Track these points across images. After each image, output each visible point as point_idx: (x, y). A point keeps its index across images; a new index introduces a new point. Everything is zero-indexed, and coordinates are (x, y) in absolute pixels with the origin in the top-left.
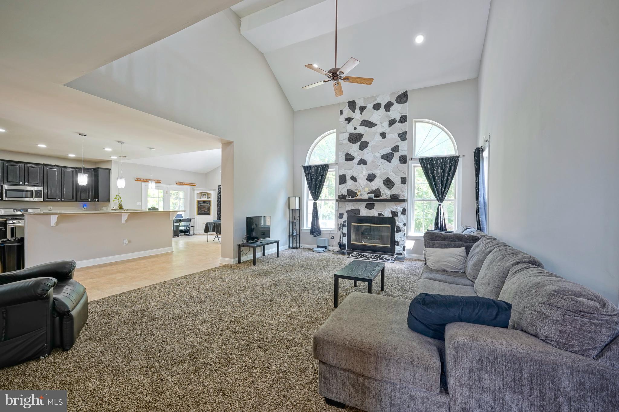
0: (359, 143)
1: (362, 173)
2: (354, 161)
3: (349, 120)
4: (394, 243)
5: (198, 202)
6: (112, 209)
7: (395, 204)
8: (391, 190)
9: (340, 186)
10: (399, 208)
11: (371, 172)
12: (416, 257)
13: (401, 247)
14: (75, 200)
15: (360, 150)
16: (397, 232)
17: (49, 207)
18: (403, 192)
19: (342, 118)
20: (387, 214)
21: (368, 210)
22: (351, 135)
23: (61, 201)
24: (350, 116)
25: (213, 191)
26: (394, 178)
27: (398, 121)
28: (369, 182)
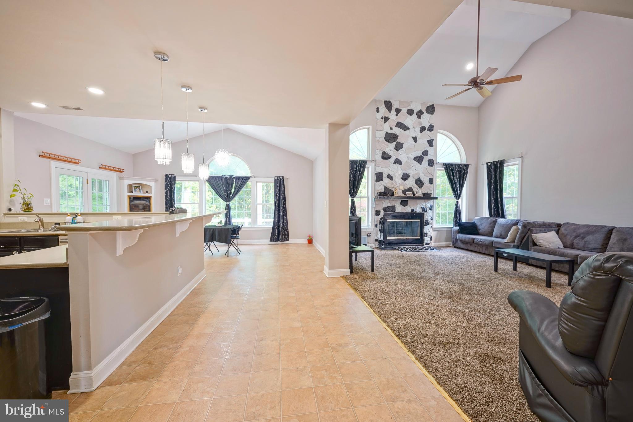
0: (395, 143)
1: (397, 172)
2: (390, 160)
3: (386, 119)
4: (422, 234)
5: (130, 197)
6: (5, 214)
7: (425, 201)
8: (422, 188)
9: (376, 183)
10: (427, 204)
11: (405, 172)
12: (439, 244)
13: (429, 238)
15: (396, 150)
16: (425, 226)
18: (431, 190)
19: (379, 116)
20: (418, 210)
21: (403, 206)
22: (387, 134)
24: (386, 116)
25: (154, 182)
26: (423, 179)
27: (427, 129)
28: (403, 181)
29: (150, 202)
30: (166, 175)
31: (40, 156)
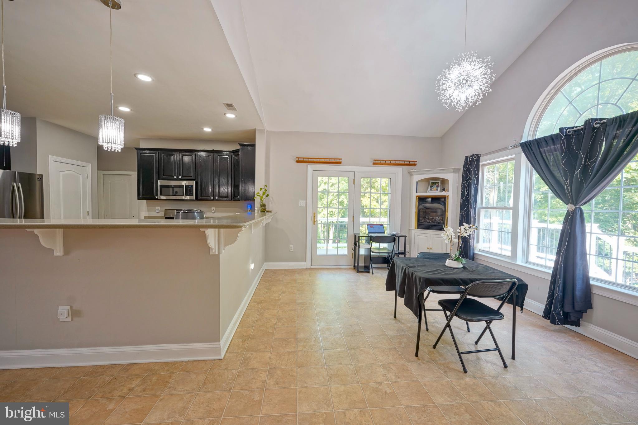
5: (421, 199)
17: (212, 208)
23: (216, 199)
29: (444, 204)
30: (467, 157)
31: (298, 162)
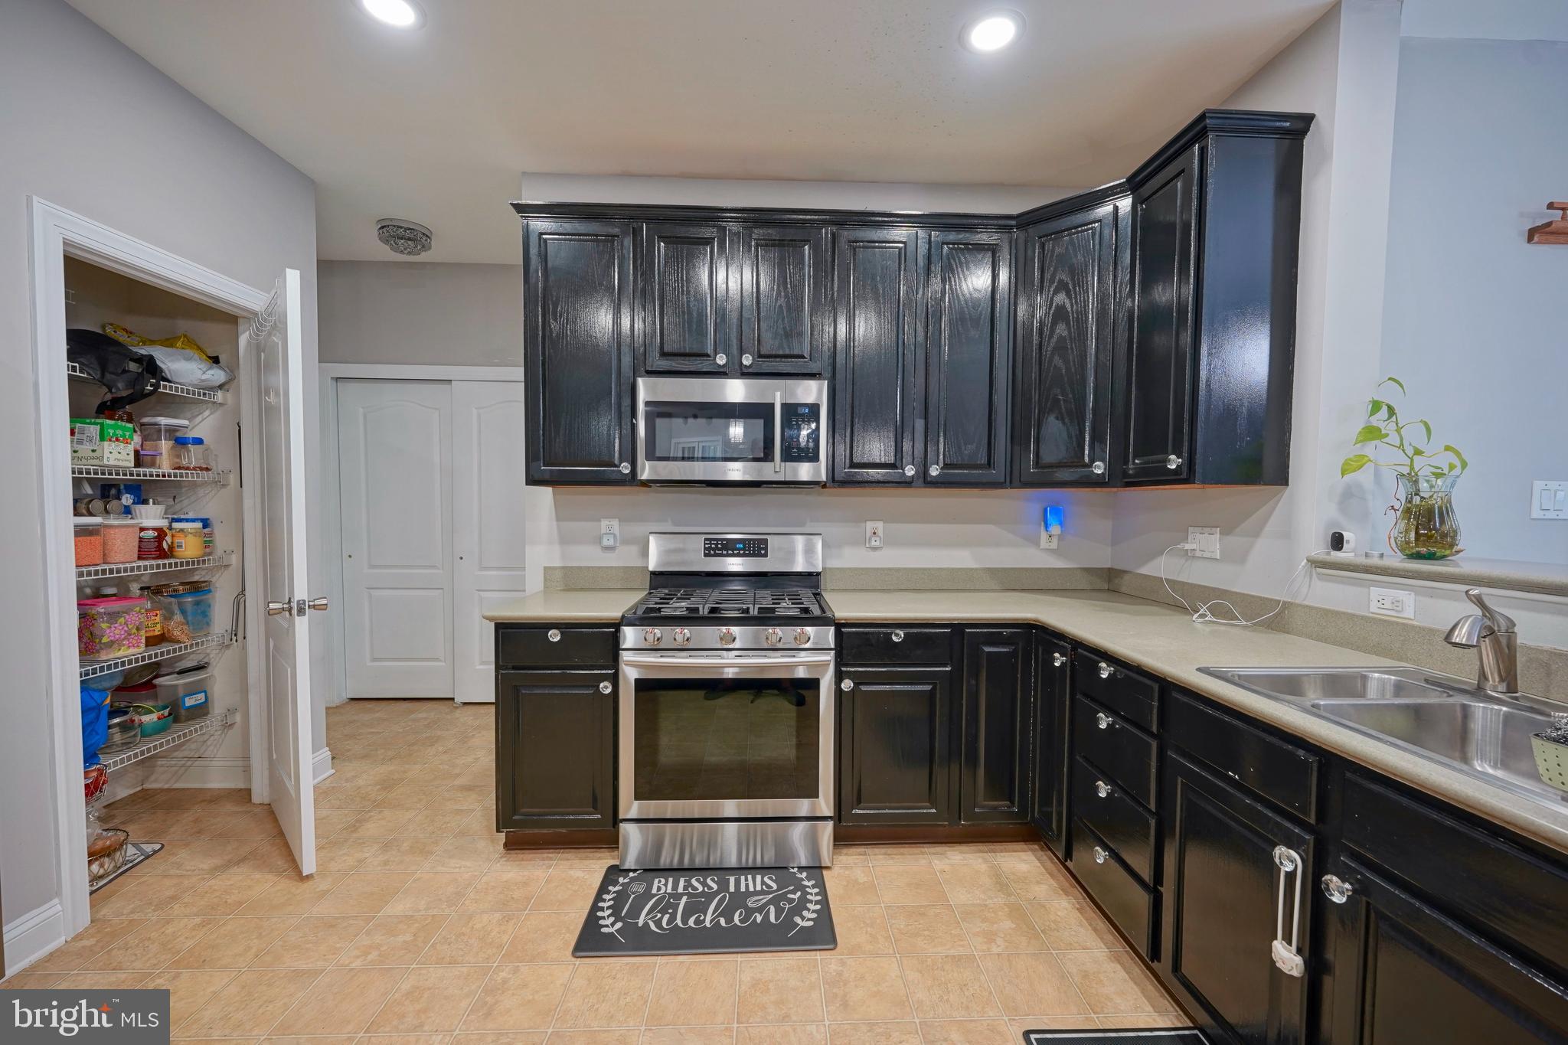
6: (1316, 563)
14: (997, 473)
17: (870, 526)
23: (925, 481)
